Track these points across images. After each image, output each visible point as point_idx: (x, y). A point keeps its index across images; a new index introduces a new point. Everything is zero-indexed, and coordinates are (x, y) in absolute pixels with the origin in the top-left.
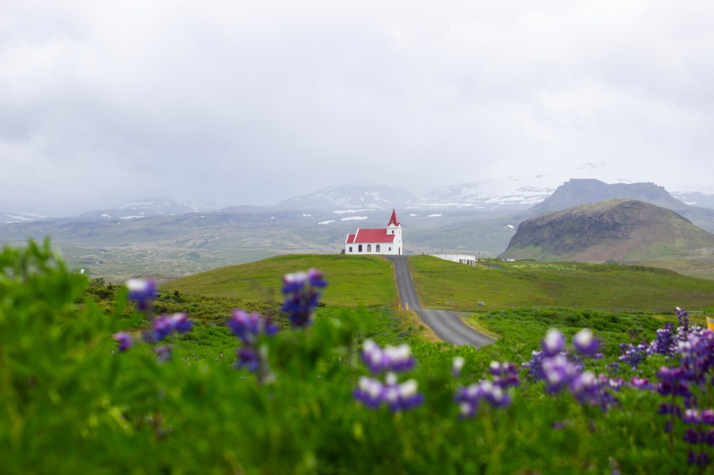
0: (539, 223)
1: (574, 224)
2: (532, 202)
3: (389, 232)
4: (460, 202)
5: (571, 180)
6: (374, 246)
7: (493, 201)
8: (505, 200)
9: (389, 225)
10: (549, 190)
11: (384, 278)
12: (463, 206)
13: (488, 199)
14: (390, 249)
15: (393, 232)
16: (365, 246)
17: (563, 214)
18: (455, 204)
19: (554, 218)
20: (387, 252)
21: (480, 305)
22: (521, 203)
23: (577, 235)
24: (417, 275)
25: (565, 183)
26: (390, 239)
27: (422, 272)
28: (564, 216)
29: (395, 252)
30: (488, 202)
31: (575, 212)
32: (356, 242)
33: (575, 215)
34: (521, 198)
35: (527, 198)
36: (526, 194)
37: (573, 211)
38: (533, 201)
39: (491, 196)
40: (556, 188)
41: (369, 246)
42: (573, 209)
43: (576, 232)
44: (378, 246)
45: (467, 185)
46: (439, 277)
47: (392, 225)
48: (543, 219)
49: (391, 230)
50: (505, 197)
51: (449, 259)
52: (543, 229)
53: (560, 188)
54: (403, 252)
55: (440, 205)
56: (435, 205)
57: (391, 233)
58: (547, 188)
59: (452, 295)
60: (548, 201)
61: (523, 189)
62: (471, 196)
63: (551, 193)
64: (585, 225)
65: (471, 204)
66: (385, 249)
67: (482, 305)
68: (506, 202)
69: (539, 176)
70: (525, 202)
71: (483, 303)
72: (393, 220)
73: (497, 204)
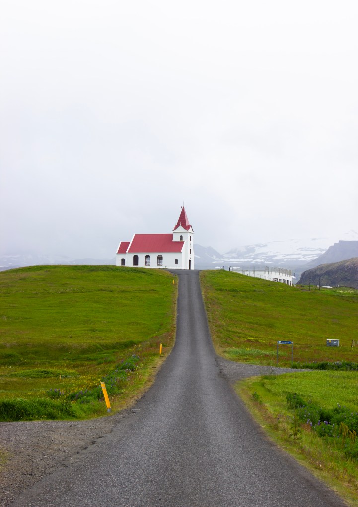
0: (318, 272)
1: (346, 274)
2: (308, 259)
3: (176, 239)
4: (254, 259)
5: (339, 241)
6: (154, 257)
7: (278, 257)
8: (289, 257)
9: (176, 228)
10: (322, 250)
11: (157, 296)
12: (256, 262)
13: (275, 256)
14: (176, 261)
15: (181, 238)
16: (142, 257)
17: (337, 265)
18: (250, 260)
19: (330, 268)
20: (172, 266)
21: (330, 345)
22: (300, 260)
23: (349, 282)
24: (211, 294)
25: (335, 244)
26: (177, 247)
27: (221, 290)
28: (338, 267)
29: (183, 265)
30: (275, 258)
31: (347, 264)
32: (130, 252)
33: (347, 266)
34: (300, 256)
35: (305, 255)
36: (304, 253)
37: (345, 263)
38: (310, 258)
39: (278, 254)
40: (328, 248)
41: (148, 257)
42: (345, 261)
43: (348, 280)
44: (160, 258)
45: (259, 246)
46: (247, 298)
47: (181, 229)
48: (322, 269)
49: (179, 235)
50: (288, 255)
51: (259, 276)
52: (322, 278)
53: (331, 248)
54: (195, 266)
55: (238, 260)
56: (235, 260)
57: (178, 240)
58: (320, 249)
59: (271, 326)
60: (321, 257)
61: (302, 249)
62: (262, 254)
63: (323, 252)
64: (356, 274)
65: (262, 260)
66: (169, 261)
67: (335, 346)
68: (289, 258)
69: (314, 239)
70: (303, 259)
71: (336, 341)
72: (182, 221)
73: (282, 260)
